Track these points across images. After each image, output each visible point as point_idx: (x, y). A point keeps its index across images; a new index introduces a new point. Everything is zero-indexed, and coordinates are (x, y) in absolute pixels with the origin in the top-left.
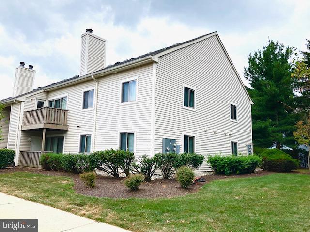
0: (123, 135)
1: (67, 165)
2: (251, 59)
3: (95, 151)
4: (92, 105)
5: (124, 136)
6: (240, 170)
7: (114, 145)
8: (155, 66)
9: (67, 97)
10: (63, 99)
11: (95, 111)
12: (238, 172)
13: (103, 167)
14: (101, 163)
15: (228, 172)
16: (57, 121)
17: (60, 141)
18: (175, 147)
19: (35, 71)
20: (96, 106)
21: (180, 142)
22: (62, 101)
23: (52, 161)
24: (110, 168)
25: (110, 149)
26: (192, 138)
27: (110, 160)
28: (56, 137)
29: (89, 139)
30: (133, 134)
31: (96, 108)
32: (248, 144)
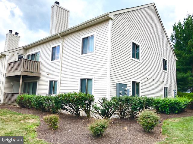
0: (82, 80)
1: (37, 104)
2: (175, 27)
3: (61, 93)
4: (58, 58)
5: (84, 81)
6: (178, 110)
7: (76, 89)
8: (110, 22)
9: (39, 52)
10: (36, 53)
11: (61, 62)
12: (177, 112)
13: (66, 107)
14: (64, 104)
15: (169, 111)
16: (32, 70)
17: (35, 85)
18: (126, 91)
19: (20, 37)
20: (61, 58)
21: (130, 87)
22: (36, 55)
23: (25, 101)
24: (73, 108)
25: (72, 92)
26: (138, 84)
27: (73, 101)
28: (32, 82)
29: (56, 84)
30: (91, 80)
31: (61, 59)
32: (174, 89)
